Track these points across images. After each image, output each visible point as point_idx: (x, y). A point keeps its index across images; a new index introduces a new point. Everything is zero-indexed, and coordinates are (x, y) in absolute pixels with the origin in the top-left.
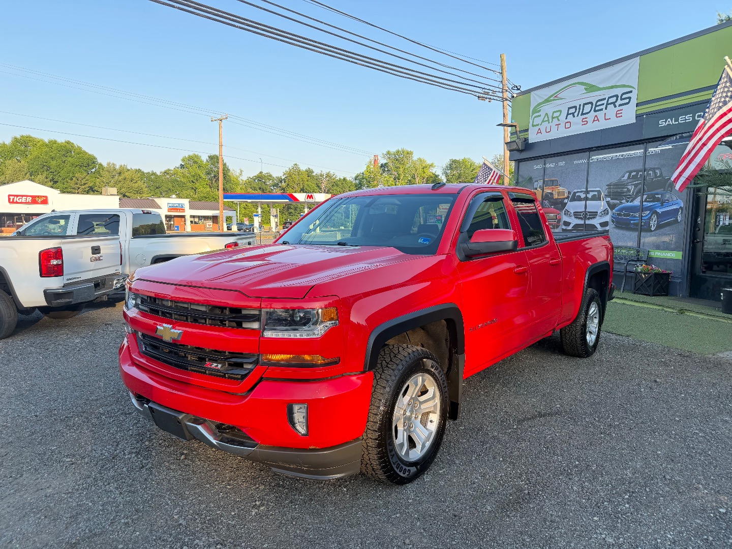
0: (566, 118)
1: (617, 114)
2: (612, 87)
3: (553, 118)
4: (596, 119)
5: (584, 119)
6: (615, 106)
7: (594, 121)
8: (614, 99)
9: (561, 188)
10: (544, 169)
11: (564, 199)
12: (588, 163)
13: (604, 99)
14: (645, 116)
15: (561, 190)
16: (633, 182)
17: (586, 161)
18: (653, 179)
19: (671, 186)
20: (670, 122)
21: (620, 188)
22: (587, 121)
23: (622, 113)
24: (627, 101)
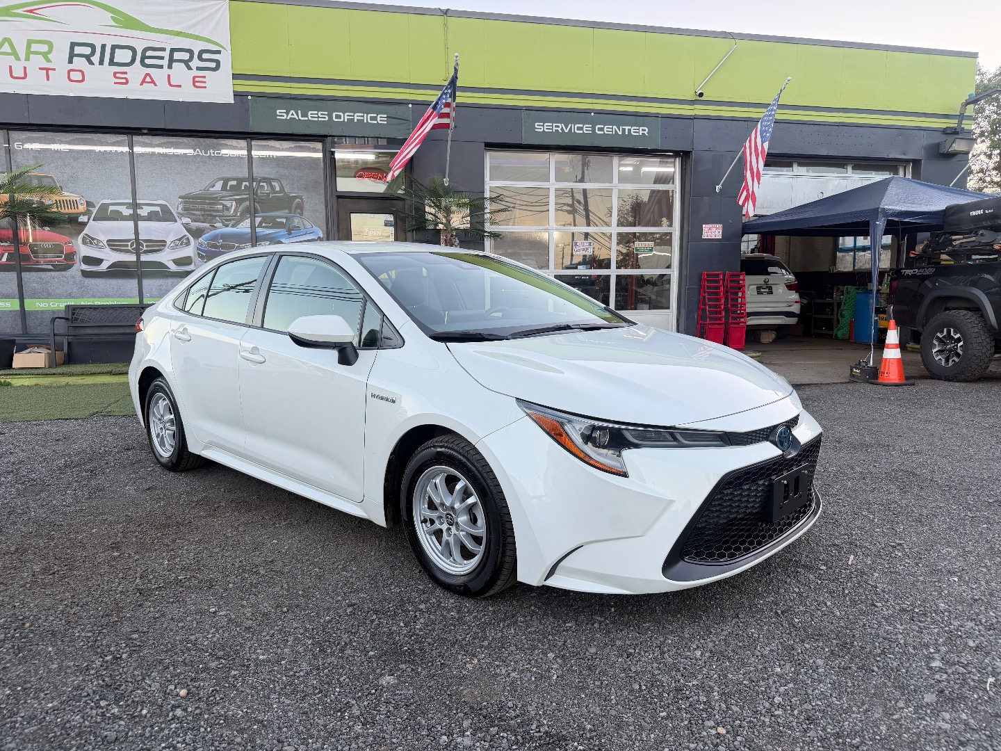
0: (70, 61)
1: (194, 82)
2: (178, 34)
3: (29, 53)
4: (147, 80)
5: (115, 74)
6: (189, 68)
7: (143, 82)
8: (186, 56)
10: (9, 151)
11: (80, 214)
12: (131, 156)
13: (163, 49)
14: (250, 97)
16: (231, 196)
17: (126, 149)
18: (268, 194)
19: (300, 207)
20: (292, 114)
21: (208, 204)
22: (126, 78)
23: (205, 82)
24: (213, 65)
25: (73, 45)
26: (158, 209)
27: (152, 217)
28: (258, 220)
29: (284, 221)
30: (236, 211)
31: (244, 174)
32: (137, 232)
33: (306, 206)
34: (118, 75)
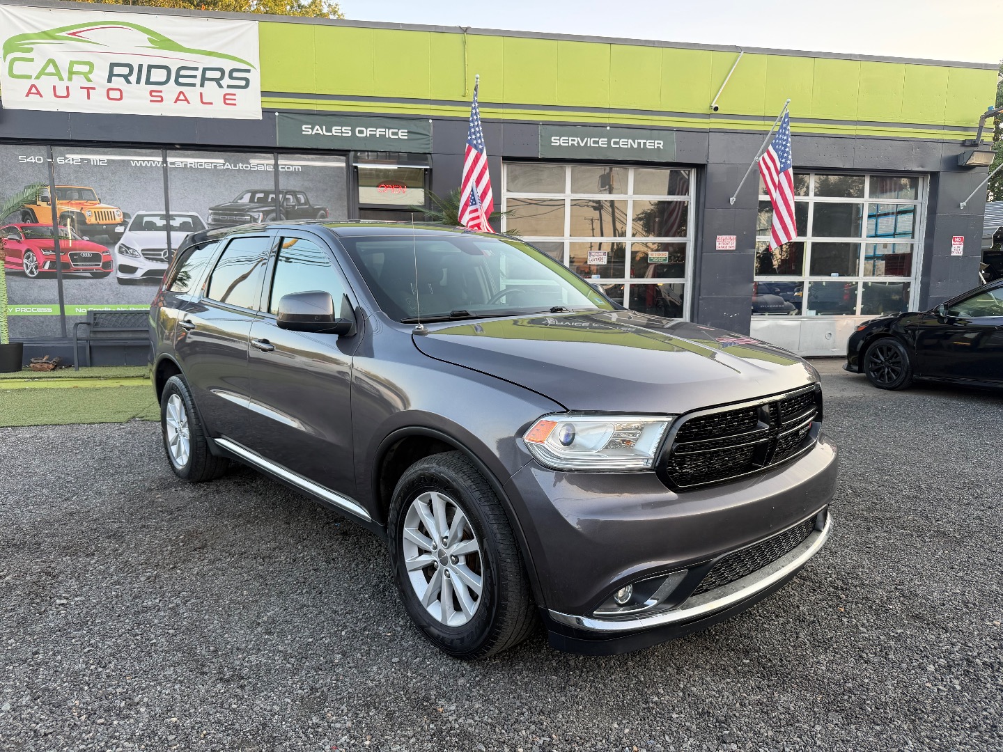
0: (110, 80)
1: (225, 99)
2: (210, 54)
3: (71, 73)
4: (181, 98)
5: (151, 92)
6: (220, 86)
7: (177, 100)
8: (217, 75)
9: (102, 205)
10: (50, 165)
11: (117, 225)
12: (165, 170)
13: (196, 69)
14: (277, 114)
15: (103, 210)
16: (258, 208)
17: (158, 160)
18: (294, 206)
20: (317, 128)
21: (236, 215)
22: (161, 97)
23: (235, 100)
24: (243, 83)
25: (113, 65)
26: (190, 220)
27: (183, 228)
31: (271, 187)
32: (169, 242)
34: (153, 94)
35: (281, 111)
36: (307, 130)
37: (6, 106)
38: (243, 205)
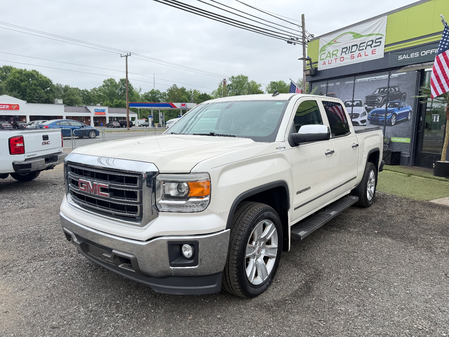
0: (341, 55)
1: (372, 52)
2: (370, 35)
3: (333, 55)
4: (360, 55)
5: (352, 55)
6: (371, 47)
7: (358, 56)
8: (370, 43)
10: (327, 87)
12: (354, 84)
13: (365, 43)
14: (389, 53)
16: (382, 95)
17: (353, 82)
18: (393, 93)
19: (405, 97)
20: (405, 57)
21: (373, 99)
22: (354, 57)
23: (375, 51)
24: (379, 44)
25: (343, 49)
26: (359, 102)
27: (358, 105)
28: (388, 104)
29: (397, 104)
30: (382, 101)
31: (387, 86)
32: (352, 111)
33: (407, 96)
34: (352, 56)
35: (391, 52)
36: (400, 58)
37: (319, 70)
38: (376, 95)
